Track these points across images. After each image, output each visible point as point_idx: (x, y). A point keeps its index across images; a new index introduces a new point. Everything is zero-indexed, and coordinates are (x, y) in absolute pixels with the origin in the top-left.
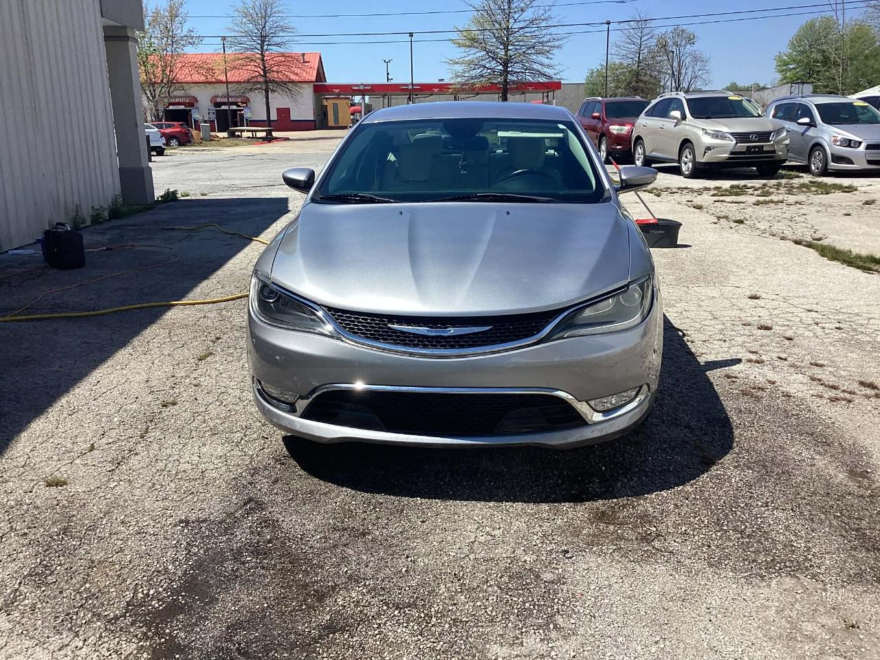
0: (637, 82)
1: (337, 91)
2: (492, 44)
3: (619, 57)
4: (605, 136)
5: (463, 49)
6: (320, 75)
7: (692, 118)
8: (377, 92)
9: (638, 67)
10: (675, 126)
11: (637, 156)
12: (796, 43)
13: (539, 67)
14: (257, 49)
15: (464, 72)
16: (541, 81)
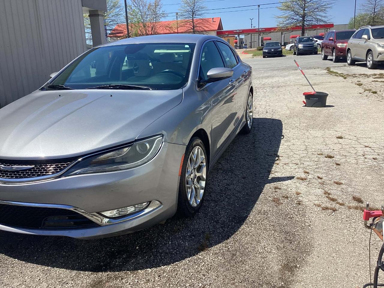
0: (373, 22)
1: (227, 33)
2: (297, 8)
3: (364, 11)
4: (335, 49)
5: (283, 11)
6: (220, 27)
7: (374, 39)
8: (245, 33)
9: (374, 15)
10: (365, 43)
11: (348, 58)
13: (320, 18)
14: (190, 17)
15: (284, 22)
16: (321, 24)
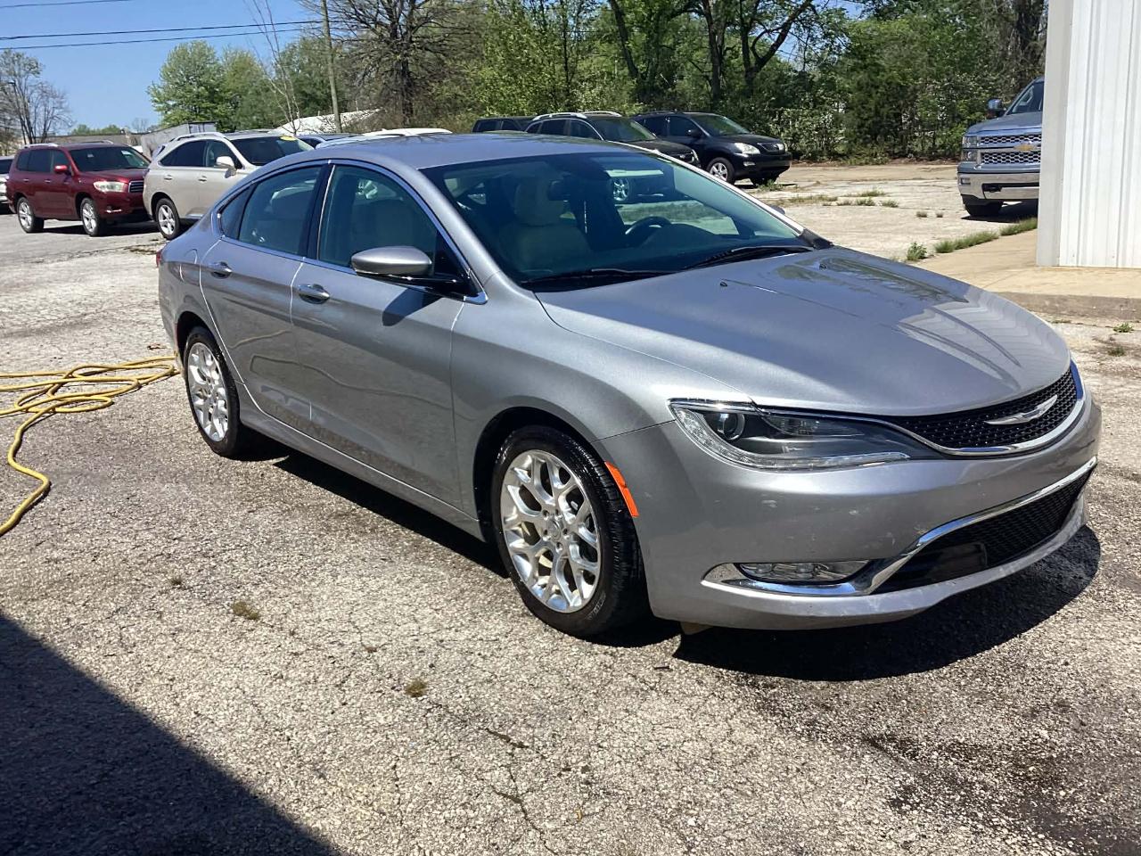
4: (88, 196)
7: (253, 166)
10: (226, 177)
11: (161, 221)
12: (169, 73)
